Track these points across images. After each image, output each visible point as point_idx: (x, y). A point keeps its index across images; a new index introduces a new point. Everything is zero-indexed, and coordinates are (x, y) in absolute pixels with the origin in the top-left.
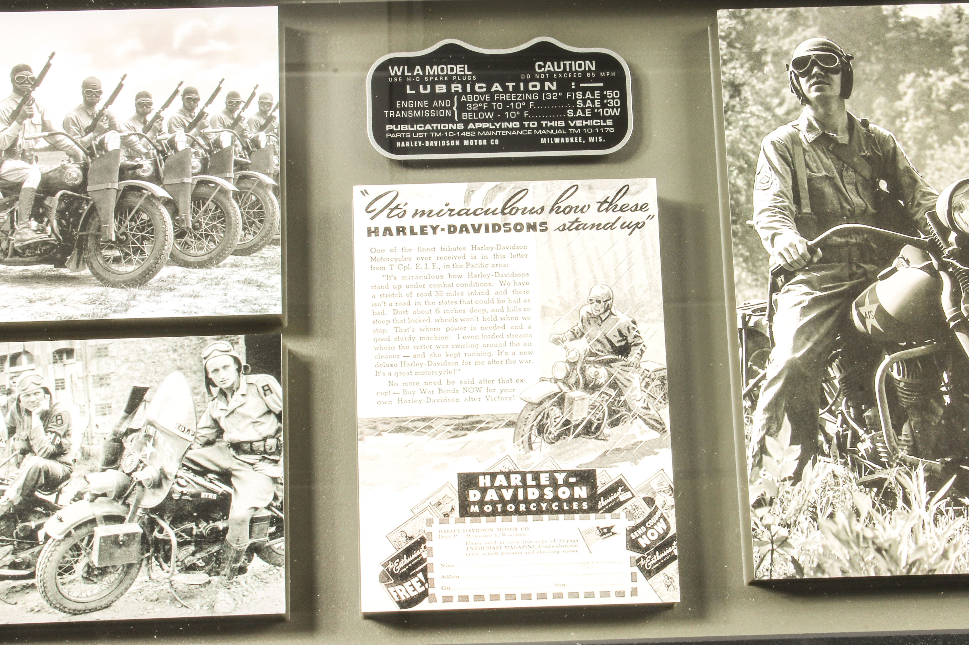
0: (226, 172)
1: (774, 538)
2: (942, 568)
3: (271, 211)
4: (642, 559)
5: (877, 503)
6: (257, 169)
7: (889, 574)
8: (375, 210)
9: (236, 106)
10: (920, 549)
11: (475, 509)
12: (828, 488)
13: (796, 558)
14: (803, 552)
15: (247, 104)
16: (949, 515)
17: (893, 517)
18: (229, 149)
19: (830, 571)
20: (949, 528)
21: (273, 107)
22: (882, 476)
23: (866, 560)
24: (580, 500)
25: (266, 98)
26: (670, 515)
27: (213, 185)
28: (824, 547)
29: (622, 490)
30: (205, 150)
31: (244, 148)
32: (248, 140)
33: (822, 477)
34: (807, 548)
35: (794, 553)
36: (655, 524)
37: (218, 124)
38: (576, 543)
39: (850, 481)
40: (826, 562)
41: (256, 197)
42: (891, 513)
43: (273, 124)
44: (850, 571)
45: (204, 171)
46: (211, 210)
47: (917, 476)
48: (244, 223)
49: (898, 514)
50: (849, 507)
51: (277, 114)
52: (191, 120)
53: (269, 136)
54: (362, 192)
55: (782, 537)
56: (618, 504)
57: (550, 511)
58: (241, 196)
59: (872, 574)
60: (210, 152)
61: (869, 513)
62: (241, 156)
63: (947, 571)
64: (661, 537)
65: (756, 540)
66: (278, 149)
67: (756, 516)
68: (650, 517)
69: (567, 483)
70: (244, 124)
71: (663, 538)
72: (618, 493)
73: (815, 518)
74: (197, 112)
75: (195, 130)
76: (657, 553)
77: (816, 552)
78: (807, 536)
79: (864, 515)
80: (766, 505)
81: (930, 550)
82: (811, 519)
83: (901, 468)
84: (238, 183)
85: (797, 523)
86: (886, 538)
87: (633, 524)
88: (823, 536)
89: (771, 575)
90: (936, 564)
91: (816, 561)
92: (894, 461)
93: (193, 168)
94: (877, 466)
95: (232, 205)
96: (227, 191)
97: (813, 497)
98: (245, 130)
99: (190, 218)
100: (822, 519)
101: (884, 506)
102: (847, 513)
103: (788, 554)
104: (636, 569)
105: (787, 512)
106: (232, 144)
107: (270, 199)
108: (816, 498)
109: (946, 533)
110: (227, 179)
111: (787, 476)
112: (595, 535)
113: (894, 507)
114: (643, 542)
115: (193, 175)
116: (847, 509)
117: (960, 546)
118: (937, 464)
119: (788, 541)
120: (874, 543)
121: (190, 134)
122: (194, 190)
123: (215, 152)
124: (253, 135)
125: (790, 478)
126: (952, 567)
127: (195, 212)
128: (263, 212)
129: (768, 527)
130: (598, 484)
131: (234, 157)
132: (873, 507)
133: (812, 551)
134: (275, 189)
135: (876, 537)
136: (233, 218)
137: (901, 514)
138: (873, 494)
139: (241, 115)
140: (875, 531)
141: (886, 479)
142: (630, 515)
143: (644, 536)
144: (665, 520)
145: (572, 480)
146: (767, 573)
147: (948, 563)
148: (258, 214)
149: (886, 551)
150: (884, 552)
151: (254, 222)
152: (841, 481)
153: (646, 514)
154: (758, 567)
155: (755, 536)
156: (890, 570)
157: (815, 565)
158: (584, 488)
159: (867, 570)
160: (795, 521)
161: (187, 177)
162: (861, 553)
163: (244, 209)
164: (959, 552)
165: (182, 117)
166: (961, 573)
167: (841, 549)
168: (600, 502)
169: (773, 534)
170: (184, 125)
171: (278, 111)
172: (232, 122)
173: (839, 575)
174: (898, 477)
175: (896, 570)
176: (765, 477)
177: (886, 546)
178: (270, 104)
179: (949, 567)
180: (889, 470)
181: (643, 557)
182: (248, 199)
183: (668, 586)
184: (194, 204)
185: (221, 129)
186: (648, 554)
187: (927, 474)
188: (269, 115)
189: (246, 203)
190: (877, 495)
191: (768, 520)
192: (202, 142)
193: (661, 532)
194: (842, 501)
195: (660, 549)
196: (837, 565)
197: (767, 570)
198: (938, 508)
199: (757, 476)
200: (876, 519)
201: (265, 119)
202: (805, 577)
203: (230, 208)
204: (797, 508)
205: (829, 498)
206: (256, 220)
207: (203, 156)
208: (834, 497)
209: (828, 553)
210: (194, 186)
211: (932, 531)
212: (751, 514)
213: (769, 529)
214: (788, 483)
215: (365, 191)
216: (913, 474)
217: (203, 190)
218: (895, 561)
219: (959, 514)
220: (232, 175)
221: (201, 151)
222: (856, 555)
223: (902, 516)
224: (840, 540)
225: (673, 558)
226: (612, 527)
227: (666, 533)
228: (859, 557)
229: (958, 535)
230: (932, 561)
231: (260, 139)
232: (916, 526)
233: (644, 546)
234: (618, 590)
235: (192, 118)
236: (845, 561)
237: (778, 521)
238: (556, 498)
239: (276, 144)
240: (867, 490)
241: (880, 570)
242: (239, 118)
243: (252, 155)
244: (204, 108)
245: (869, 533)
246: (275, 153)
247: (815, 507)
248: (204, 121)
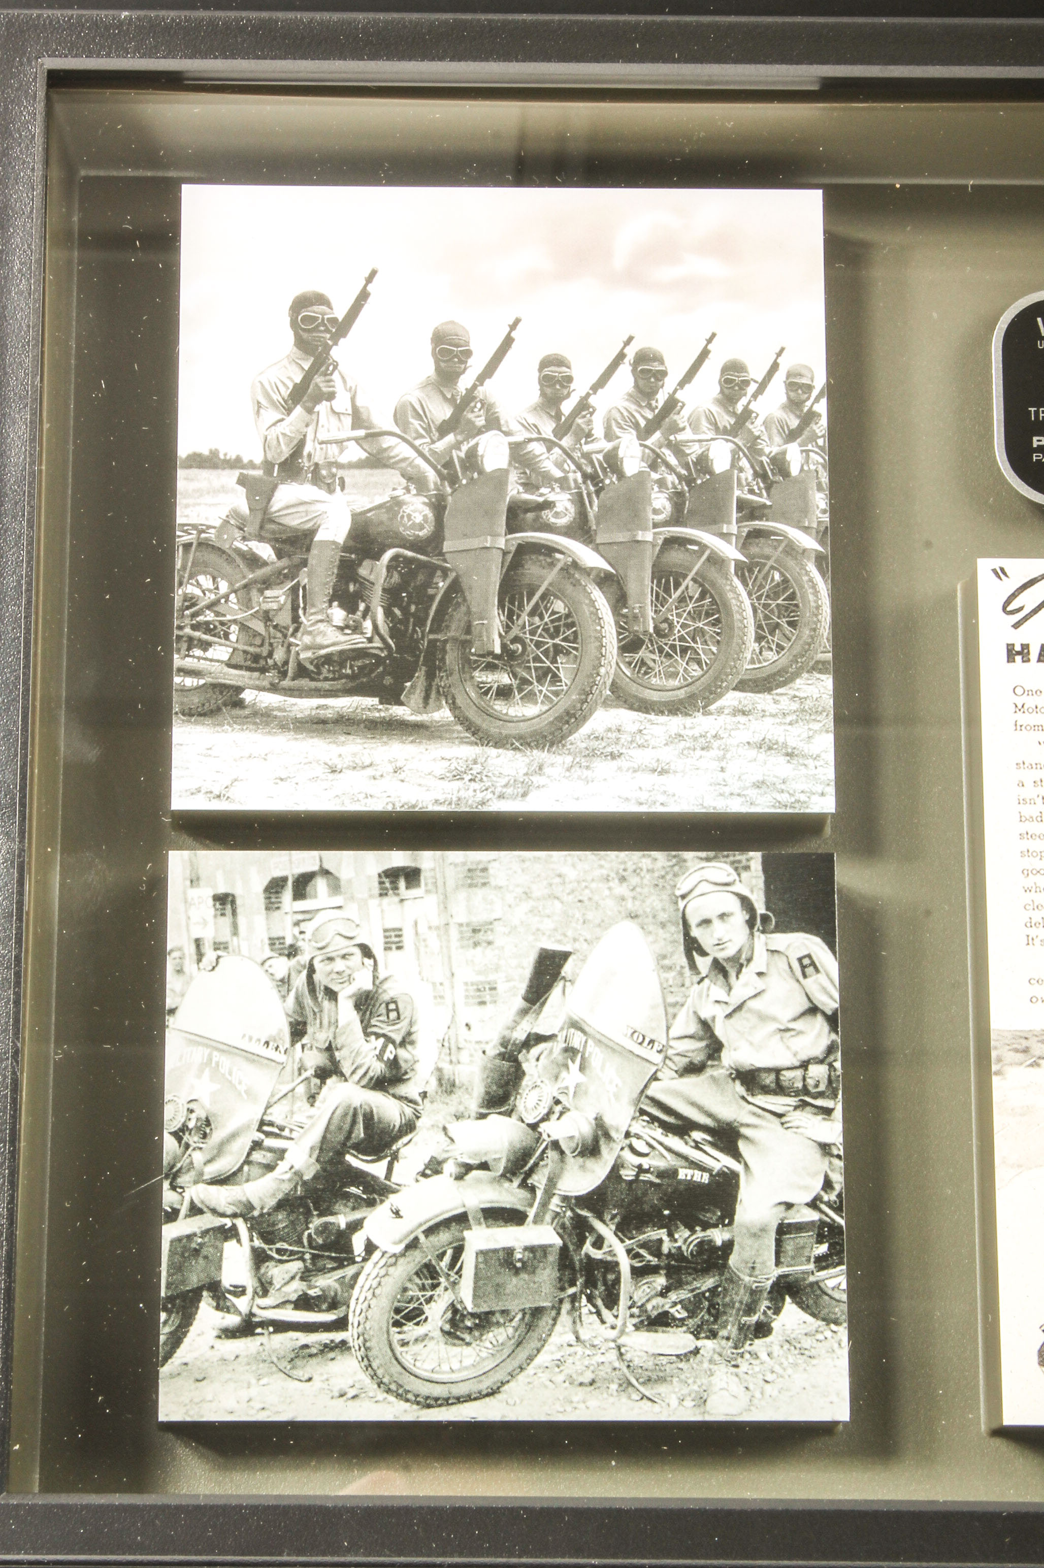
0: (723, 522)
3: (813, 604)
6: (785, 518)
8: (1021, 609)
9: (741, 389)
15: (762, 387)
18: (727, 476)
21: (815, 393)
25: (801, 375)
27: (696, 548)
30: (679, 476)
31: (756, 475)
32: (764, 459)
37: (704, 424)
41: (782, 574)
43: (815, 427)
45: (677, 518)
46: (691, 598)
48: (759, 627)
51: (822, 408)
52: (650, 415)
53: (807, 451)
54: (994, 571)
58: (751, 571)
60: (689, 481)
62: (751, 491)
66: (824, 478)
70: (756, 427)
74: (661, 398)
75: (657, 435)
84: (744, 547)
93: (656, 512)
95: (734, 589)
96: (723, 561)
98: (759, 437)
99: (650, 614)
106: (733, 465)
107: (811, 580)
110: (725, 536)
115: (655, 525)
121: (648, 443)
122: (658, 557)
123: (699, 482)
124: (775, 450)
127: (659, 600)
128: (796, 606)
131: (737, 493)
134: (820, 560)
136: (737, 617)
139: (751, 407)
148: (787, 609)
151: (777, 625)
161: (645, 529)
163: (759, 598)
165: (633, 407)
170: (636, 425)
171: (824, 402)
172: (732, 421)
178: (809, 388)
182: (765, 578)
184: (658, 586)
185: (711, 435)
188: (806, 409)
189: (761, 587)
192: (673, 460)
201: (798, 417)
203: (730, 595)
206: (783, 622)
207: (675, 487)
210: (658, 548)
215: (1002, 570)
217: (676, 556)
220: (734, 528)
221: (671, 479)
231: (788, 458)
235: (652, 410)
239: (820, 468)
242: (747, 415)
243: (773, 491)
244: (675, 391)
246: (820, 488)
248: (676, 417)
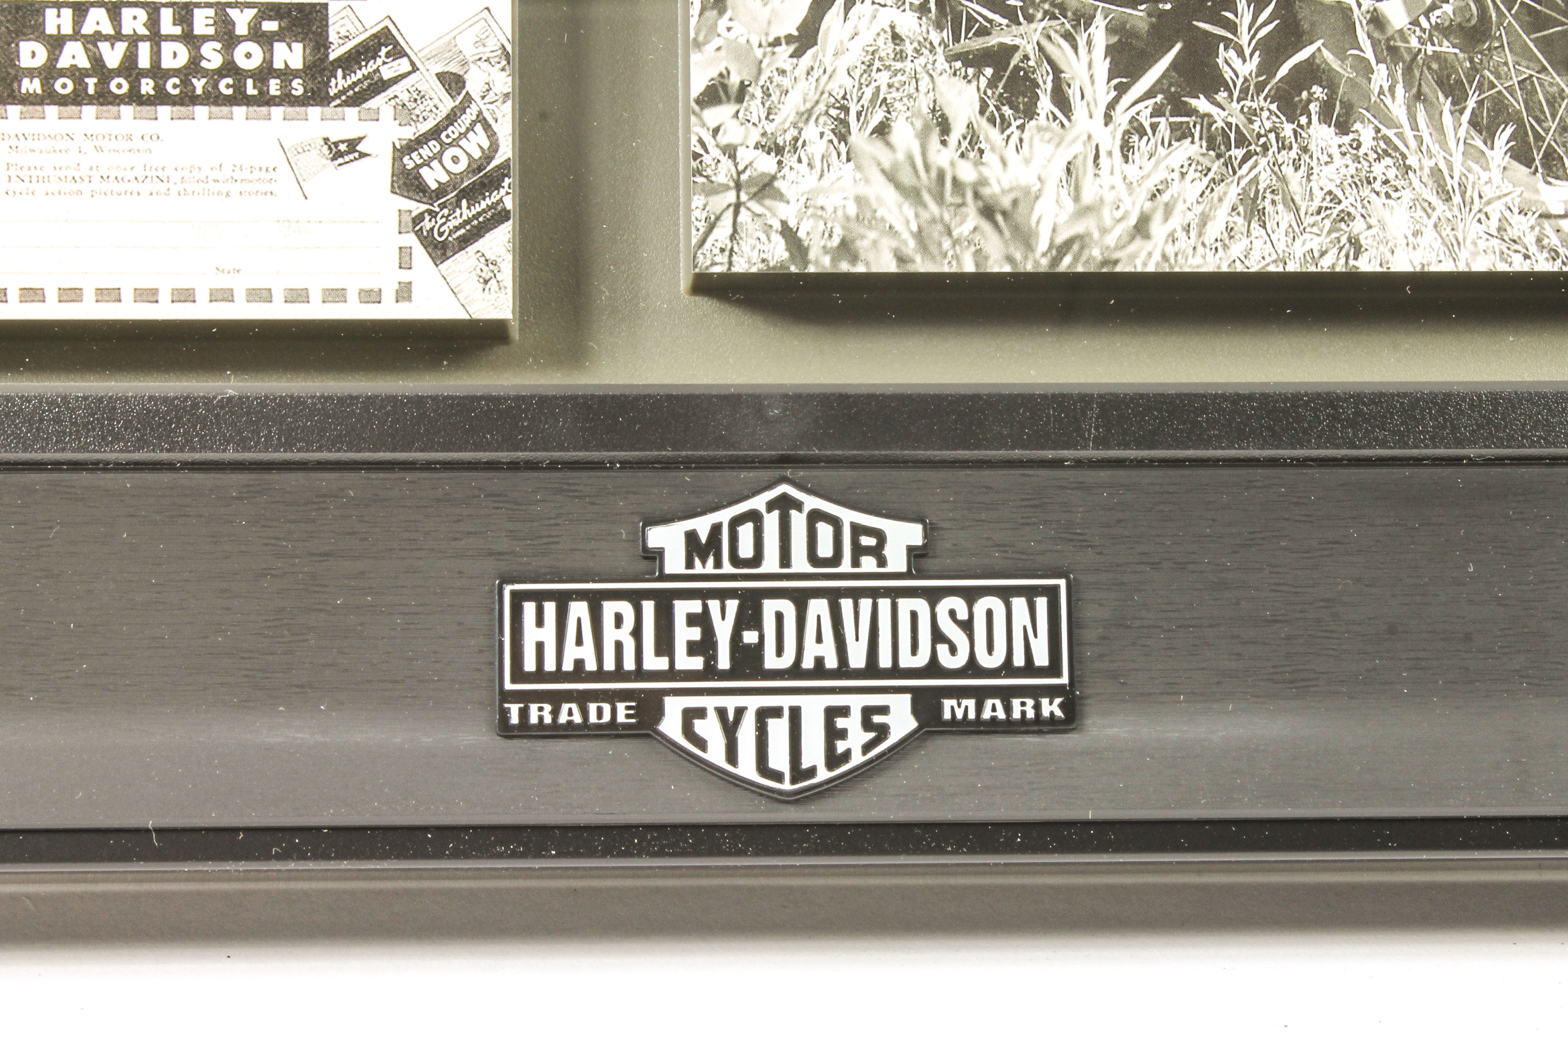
1: (744, 177)
2: (1133, 257)
4: (427, 217)
5: (991, 103)
7: (1007, 269)
10: (1084, 211)
11: (30, 86)
12: (877, 64)
13: (792, 224)
14: (810, 211)
16: (1159, 136)
17: (1025, 136)
19: (871, 257)
20: (1157, 164)
22: (1008, 40)
23: (955, 234)
24: (287, 75)
26: (499, 115)
28: (860, 200)
29: (388, 55)
33: (866, 38)
34: (820, 202)
35: (788, 212)
36: (464, 135)
38: (272, 174)
39: (932, 50)
40: (862, 237)
42: (1021, 128)
44: (918, 258)
47: (1089, 43)
49: (1040, 129)
50: (925, 110)
55: (763, 175)
56: (379, 86)
57: (213, 98)
59: (969, 267)
61: (970, 126)
63: (1145, 264)
64: (476, 167)
65: (700, 180)
67: (704, 125)
68: (451, 118)
69: (256, 35)
71: (480, 169)
72: (379, 61)
73: (842, 133)
76: (464, 203)
77: (840, 213)
78: (821, 176)
79: (958, 129)
80: (729, 99)
81: (1107, 216)
82: (832, 137)
83: (1054, 23)
85: (800, 144)
86: (1006, 185)
87: (409, 133)
88: (858, 176)
89: (730, 263)
90: (1120, 247)
91: (838, 233)
92: (1037, 7)
94: (997, 18)
97: (841, 83)
100: (859, 137)
101: (1007, 111)
102: (919, 124)
103: (774, 215)
104: (411, 240)
105: (778, 119)
108: (849, 87)
109: (1148, 176)
111: (782, 34)
112: (319, 157)
113: (1030, 113)
114: (433, 177)
116: (919, 114)
117: (1180, 207)
118: (1139, 15)
119: (776, 184)
120: (977, 195)
125: (789, 39)
126: (1157, 257)
129: (731, 151)
130: (333, 37)
132: (982, 112)
133: (830, 209)
135: (983, 182)
137: (1047, 129)
138: (983, 82)
140: (981, 168)
141: (1016, 48)
142: (404, 113)
143: (435, 164)
144: (487, 127)
145: (270, 26)
146: (723, 259)
147: (1148, 246)
149: (1004, 213)
150: (999, 218)
152: (909, 49)
153: (444, 112)
154: (703, 242)
155: (698, 172)
156: (1010, 259)
157: (836, 241)
158: (298, 47)
159: (957, 257)
160: (796, 139)
162: (947, 217)
164: (1176, 221)
166: (1177, 270)
167: (900, 206)
168: (333, 81)
169: (741, 168)
173: (889, 266)
174: (1045, 43)
175: (1026, 258)
176: (731, 35)
177: (1006, 202)
179: (1150, 254)
180: (1025, 27)
181: (430, 212)
183: (486, 282)
186: (443, 206)
187: (1115, 39)
190: (992, 84)
191: (733, 134)
193: (477, 154)
194: (910, 96)
195: (472, 194)
196: (887, 244)
197: (722, 250)
198: (1133, 120)
199: (713, 30)
200: (987, 140)
202: (812, 269)
204: (802, 109)
205: (878, 88)
208: (890, 86)
209: (868, 215)
211: (1117, 171)
212: (693, 119)
213: (733, 157)
214: (784, 51)
216: (1081, 40)
218: (1025, 238)
219: (1181, 133)
222: (933, 221)
223: (1048, 135)
224: (898, 186)
225: (501, 216)
226: (361, 139)
227: (488, 157)
228: (939, 227)
229: (1176, 183)
230: (1111, 240)
232: (1080, 158)
233: (434, 186)
234: (367, 287)
236: (906, 235)
237: (755, 136)
238: (229, 68)
240: (971, 71)
241: (986, 258)
245: (967, 173)
247: (846, 109)
